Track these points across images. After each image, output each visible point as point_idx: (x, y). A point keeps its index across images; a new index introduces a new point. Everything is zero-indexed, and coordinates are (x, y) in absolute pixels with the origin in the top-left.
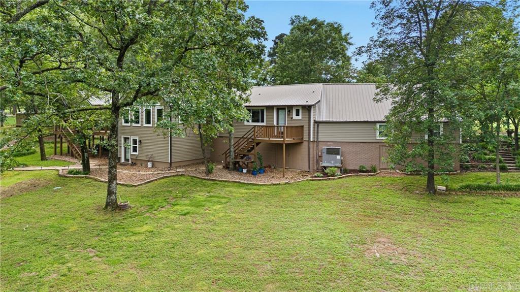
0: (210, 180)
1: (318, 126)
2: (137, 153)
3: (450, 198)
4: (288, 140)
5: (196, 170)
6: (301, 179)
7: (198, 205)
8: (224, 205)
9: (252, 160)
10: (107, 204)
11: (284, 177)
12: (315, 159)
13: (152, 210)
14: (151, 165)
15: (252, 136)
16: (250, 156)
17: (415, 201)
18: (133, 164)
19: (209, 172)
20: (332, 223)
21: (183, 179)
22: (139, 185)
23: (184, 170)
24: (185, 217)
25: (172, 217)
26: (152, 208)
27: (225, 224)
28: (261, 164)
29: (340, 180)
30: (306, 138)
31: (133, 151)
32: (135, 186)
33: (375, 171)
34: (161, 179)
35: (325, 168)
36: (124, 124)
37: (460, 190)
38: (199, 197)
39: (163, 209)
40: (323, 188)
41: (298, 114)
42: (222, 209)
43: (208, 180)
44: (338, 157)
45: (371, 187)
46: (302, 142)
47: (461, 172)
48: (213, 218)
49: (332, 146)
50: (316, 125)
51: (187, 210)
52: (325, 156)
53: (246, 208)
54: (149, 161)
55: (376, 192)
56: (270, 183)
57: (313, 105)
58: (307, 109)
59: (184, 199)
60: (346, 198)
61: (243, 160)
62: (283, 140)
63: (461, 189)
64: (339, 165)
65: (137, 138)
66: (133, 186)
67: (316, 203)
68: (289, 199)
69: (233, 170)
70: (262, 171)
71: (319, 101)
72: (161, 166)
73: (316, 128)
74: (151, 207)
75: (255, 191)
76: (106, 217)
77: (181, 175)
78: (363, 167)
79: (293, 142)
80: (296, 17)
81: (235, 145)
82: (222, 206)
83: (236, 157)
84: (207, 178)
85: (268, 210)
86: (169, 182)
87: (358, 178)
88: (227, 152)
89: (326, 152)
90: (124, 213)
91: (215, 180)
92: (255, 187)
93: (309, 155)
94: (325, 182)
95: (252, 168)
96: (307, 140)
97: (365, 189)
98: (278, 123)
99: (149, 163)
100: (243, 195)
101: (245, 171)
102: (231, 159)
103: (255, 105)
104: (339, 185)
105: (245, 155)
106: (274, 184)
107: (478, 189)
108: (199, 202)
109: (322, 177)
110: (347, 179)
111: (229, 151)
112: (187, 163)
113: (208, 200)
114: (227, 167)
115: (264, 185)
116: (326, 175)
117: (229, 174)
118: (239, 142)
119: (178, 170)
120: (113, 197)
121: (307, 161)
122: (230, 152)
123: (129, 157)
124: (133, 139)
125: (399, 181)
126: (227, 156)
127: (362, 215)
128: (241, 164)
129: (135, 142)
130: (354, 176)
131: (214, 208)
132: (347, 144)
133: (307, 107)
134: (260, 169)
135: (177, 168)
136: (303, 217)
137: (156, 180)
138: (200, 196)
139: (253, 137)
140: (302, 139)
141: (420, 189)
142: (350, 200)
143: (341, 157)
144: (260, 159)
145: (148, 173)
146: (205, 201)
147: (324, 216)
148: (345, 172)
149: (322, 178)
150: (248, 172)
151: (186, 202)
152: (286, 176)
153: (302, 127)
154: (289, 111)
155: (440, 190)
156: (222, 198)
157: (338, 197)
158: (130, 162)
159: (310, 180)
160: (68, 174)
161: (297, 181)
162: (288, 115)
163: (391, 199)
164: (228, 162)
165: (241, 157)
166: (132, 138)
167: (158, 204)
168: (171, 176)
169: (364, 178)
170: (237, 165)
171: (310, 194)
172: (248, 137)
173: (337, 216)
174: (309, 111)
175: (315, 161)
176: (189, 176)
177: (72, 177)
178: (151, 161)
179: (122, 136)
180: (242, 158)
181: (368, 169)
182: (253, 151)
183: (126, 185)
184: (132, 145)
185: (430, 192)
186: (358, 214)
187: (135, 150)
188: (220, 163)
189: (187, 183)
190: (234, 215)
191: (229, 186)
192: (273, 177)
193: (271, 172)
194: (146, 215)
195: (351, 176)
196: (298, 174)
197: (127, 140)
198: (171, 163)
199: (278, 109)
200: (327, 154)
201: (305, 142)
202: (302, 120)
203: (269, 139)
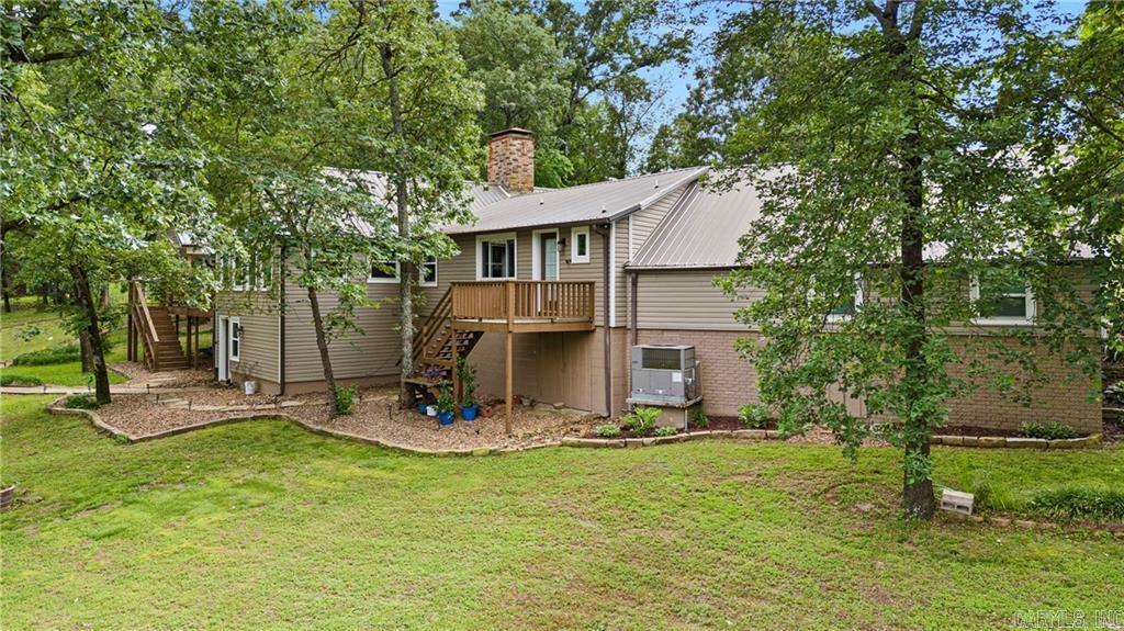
0: (321, 433)
1: (635, 284)
2: (238, 359)
3: (974, 542)
6: (549, 441)
11: (507, 432)
12: (629, 380)
13: (55, 516)
14: (253, 388)
18: (230, 385)
19: (340, 410)
22: (141, 440)
23: (302, 403)
28: (470, 393)
30: (599, 321)
31: (233, 354)
32: (132, 442)
37: (1031, 512)
39: (88, 513)
41: (582, 250)
43: (317, 433)
44: (677, 376)
46: (592, 331)
47: (1104, 439)
49: (662, 343)
50: (630, 280)
52: (640, 374)
57: (614, 220)
58: (602, 231)
62: (505, 322)
63: (1037, 509)
64: (676, 400)
65: (238, 321)
69: (410, 408)
71: (636, 208)
73: (628, 289)
75: (380, 474)
84: (320, 427)
89: (640, 361)
93: (607, 369)
96: (602, 324)
98: (543, 277)
99: (247, 384)
100: (332, 484)
101: (431, 411)
102: (404, 376)
106: (457, 455)
107: (1106, 511)
109: (614, 437)
110: (690, 445)
115: (428, 455)
116: (626, 430)
118: (426, 329)
121: (603, 387)
124: (234, 324)
130: (715, 436)
133: (594, 227)
140: (592, 320)
143: (688, 374)
144: (466, 377)
145: (207, 408)
148: (700, 423)
152: (516, 431)
153: (592, 284)
154: (563, 242)
155: (952, 505)
158: (226, 381)
159: (572, 445)
160: (64, 405)
161: (532, 446)
162: (562, 252)
166: (231, 321)
168: (245, 420)
169: (750, 447)
174: (607, 239)
175: (629, 387)
179: (220, 318)
183: (117, 439)
184: (232, 338)
185: (910, 512)
187: (235, 349)
192: (477, 432)
195: (706, 436)
198: (283, 383)
199: (544, 238)
200: (645, 366)
201: (598, 330)
202: (592, 266)
203: (481, 319)
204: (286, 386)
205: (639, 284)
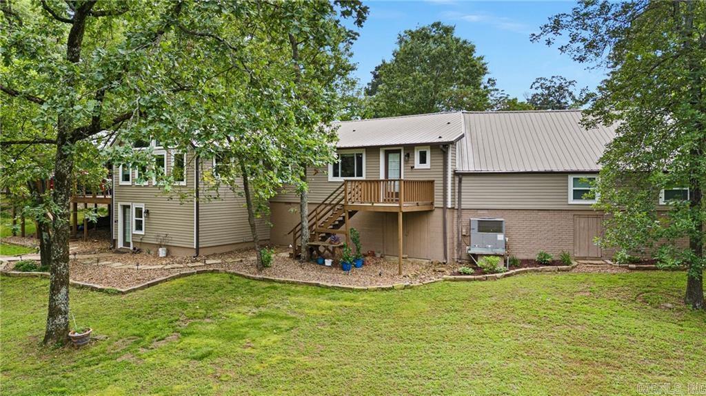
0: (264, 280)
1: (460, 182)
2: (142, 233)
4: (408, 206)
5: (241, 261)
6: (434, 279)
7: (232, 336)
8: (285, 335)
9: (342, 243)
10: (49, 335)
11: (400, 274)
12: (456, 239)
13: (137, 347)
14: (164, 252)
15: (341, 200)
16: (337, 235)
17: (673, 326)
18: (137, 251)
19: (263, 264)
20: (515, 381)
21: (215, 278)
22: (129, 291)
23: (219, 261)
24: (200, 363)
25: (174, 363)
26: (138, 343)
27: (282, 382)
28: (358, 250)
29: (507, 279)
30: (438, 203)
31: (137, 229)
32: (123, 293)
33: (569, 263)
34: (174, 278)
35: (475, 256)
36: (122, 183)
38: (236, 315)
39: (162, 344)
40: (479, 298)
41: (423, 161)
42: (279, 344)
43: (260, 280)
44: (500, 237)
45: (571, 295)
46: (431, 211)
48: (257, 366)
49: (487, 217)
50: (457, 179)
51: (207, 345)
52: (475, 235)
53: (328, 341)
54: (160, 246)
55: (585, 305)
56: (375, 287)
57: (452, 143)
58: (442, 150)
59: (208, 320)
60: (529, 318)
61: (326, 243)
62: (398, 205)
64: (501, 251)
65: (142, 206)
66: (119, 292)
67: (470, 330)
68: (415, 321)
69: (308, 261)
70: (360, 263)
71: (463, 136)
72: (180, 255)
73: (457, 185)
74: (138, 339)
75: (348, 303)
76: (39, 363)
77: (213, 272)
78: (546, 255)
79: (416, 209)
80: (406, 32)
81: (311, 216)
82: (280, 337)
83: (312, 238)
84: (258, 276)
85: (374, 346)
86: (188, 285)
87: (540, 276)
88: (297, 229)
89: (476, 228)
90: (78, 354)
91: (273, 281)
92: (347, 294)
93: (444, 234)
94: (480, 283)
95: (341, 257)
96: (442, 206)
97: (563, 299)
98: (387, 175)
99: (160, 249)
100: (324, 312)
101: (328, 262)
102: (304, 241)
103: (347, 146)
104: (510, 290)
105: (328, 235)
106: (383, 289)
108: (236, 327)
109: (472, 274)
110: (519, 277)
111: (300, 227)
112: (228, 249)
113: (255, 324)
114: (296, 256)
115: (364, 290)
116: (479, 270)
117: (299, 269)
118: (319, 210)
119: (208, 262)
120: (60, 320)
121: (441, 244)
122: (301, 229)
123: (130, 240)
124: (136, 208)
125: (621, 282)
126: (297, 235)
127: (574, 360)
128: (321, 249)
129: (139, 212)
130: (530, 271)
131: (264, 342)
132: (514, 212)
133: (441, 146)
134: (356, 259)
135: (208, 257)
136: (450, 364)
137: (166, 280)
138: (239, 315)
139: (343, 202)
140: (432, 204)
141: (673, 300)
142: (538, 324)
143: (505, 236)
144: (355, 240)
145: (153, 267)
146: (247, 325)
147: (494, 361)
148: (513, 263)
149: (472, 277)
150: (334, 264)
151: (209, 327)
152: (404, 273)
153: (432, 182)
154: (407, 155)
156: (282, 318)
157: (513, 316)
158: (131, 248)
159: (451, 280)
160: (13, 269)
161: (426, 282)
162: (406, 162)
163: (623, 322)
164: (300, 247)
165: (322, 237)
166: (134, 206)
167: (154, 332)
168: (193, 273)
169: (553, 277)
170: (315, 252)
171: (456, 310)
172: (334, 202)
173: (522, 363)
174: (445, 154)
175: (456, 244)
176: (226, 272)
177: (19, 275)
178: (165, 246)
179: (119, 204)
180: (324, 239)
181: (556, 259)
182: (344, 226)
183: (107, 292)
184: (134, 218)
185: (695, 306)
186: (565, 358)
187: (139, 227)
188: (286, 248)
189: (220, 287)
190: (302, 359)
191: (298, 292)
192: (380, 275)
193: (377, 264)
194: (124, 358)
195: (526, 271)
196: (426, 268)
197: (127, 210)
198: (198, 249)
199: (387, 153)
200: (479, 231)
201: (436, 209)
202: (432, 170)
203: (373, 204)
204: (200, 250)
205: (463, 182)
